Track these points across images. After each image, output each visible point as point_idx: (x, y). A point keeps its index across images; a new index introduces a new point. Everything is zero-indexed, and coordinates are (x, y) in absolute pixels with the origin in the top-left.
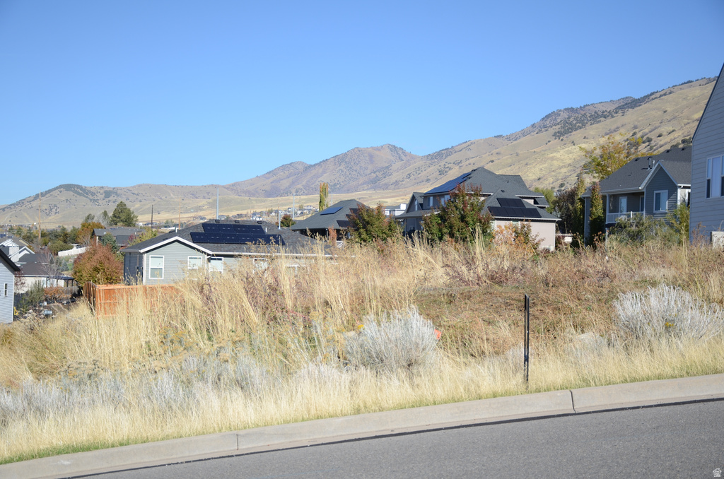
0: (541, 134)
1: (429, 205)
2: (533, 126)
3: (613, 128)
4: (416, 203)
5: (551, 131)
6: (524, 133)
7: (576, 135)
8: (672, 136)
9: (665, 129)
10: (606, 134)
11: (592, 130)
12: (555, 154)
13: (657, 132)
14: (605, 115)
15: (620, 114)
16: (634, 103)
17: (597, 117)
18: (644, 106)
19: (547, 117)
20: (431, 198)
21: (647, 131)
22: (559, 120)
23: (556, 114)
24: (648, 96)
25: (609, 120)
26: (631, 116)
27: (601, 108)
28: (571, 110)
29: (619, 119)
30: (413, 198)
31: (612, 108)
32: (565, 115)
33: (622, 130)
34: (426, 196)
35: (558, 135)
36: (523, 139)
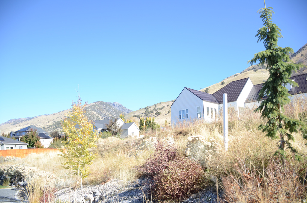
0: (8, 124)
1: (17, 134)
2: (6, 122)
3: (26, 124)
4: (12, 134)
5: (11, 124)
6: (3, 124)
7: (17, 125)
8: (40, 126)
9: (39, 124)
10: (25, 125)
11: (21, 124)
12: (12, 129)
13: (37, 125)
14: (24, 121)
15: (28, 121)
16: (31, 119)
17: (22, 121)
18: (33, 119)
19: (9, 120)
20: (18, 133)
21: (35, 125)
22: (12, 121)
23: (12, 120)
24: (34, 117)
25: (25, 122)
26: (30, 121)
27: (23, 119)
28: (16, 119)
29: (28, 122)
30: (11, 133)
31: (26, 119)
32: (14, 120)
33: (28, 124)
34: (16, 132)
35: (13, 125)
36: (3, 125)
